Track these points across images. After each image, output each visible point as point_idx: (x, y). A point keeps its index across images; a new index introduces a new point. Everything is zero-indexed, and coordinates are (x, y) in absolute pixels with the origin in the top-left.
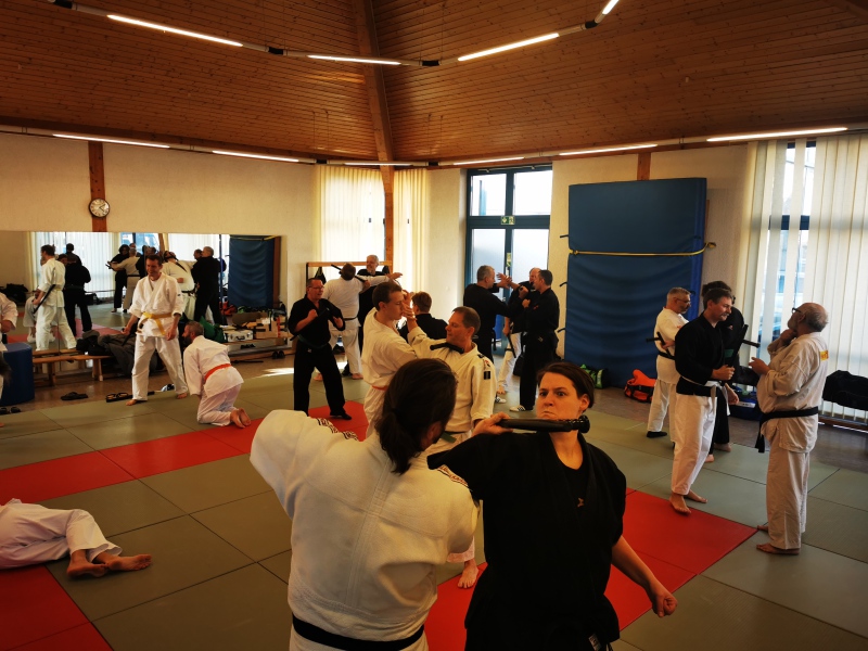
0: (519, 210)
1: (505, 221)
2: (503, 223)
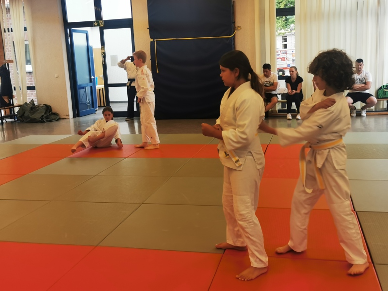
0: (106, 16)
1: (96, 24)
2: (95, 26)
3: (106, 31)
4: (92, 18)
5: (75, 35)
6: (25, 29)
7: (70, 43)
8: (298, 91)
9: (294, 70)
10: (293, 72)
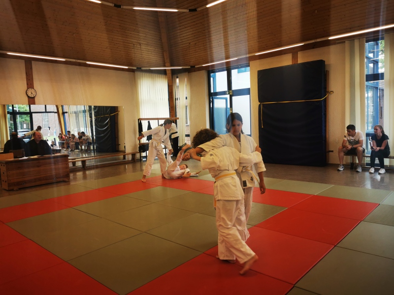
0: (234, 88)
1: (227, 93)
2: (227, 94)
3: (233, 98)
4: (225, 89)
5: (216, 101)
6: (186, 98)
7: (211, 106)
8: (383, 148)
9: (378, 128)
10: (376, 130)
